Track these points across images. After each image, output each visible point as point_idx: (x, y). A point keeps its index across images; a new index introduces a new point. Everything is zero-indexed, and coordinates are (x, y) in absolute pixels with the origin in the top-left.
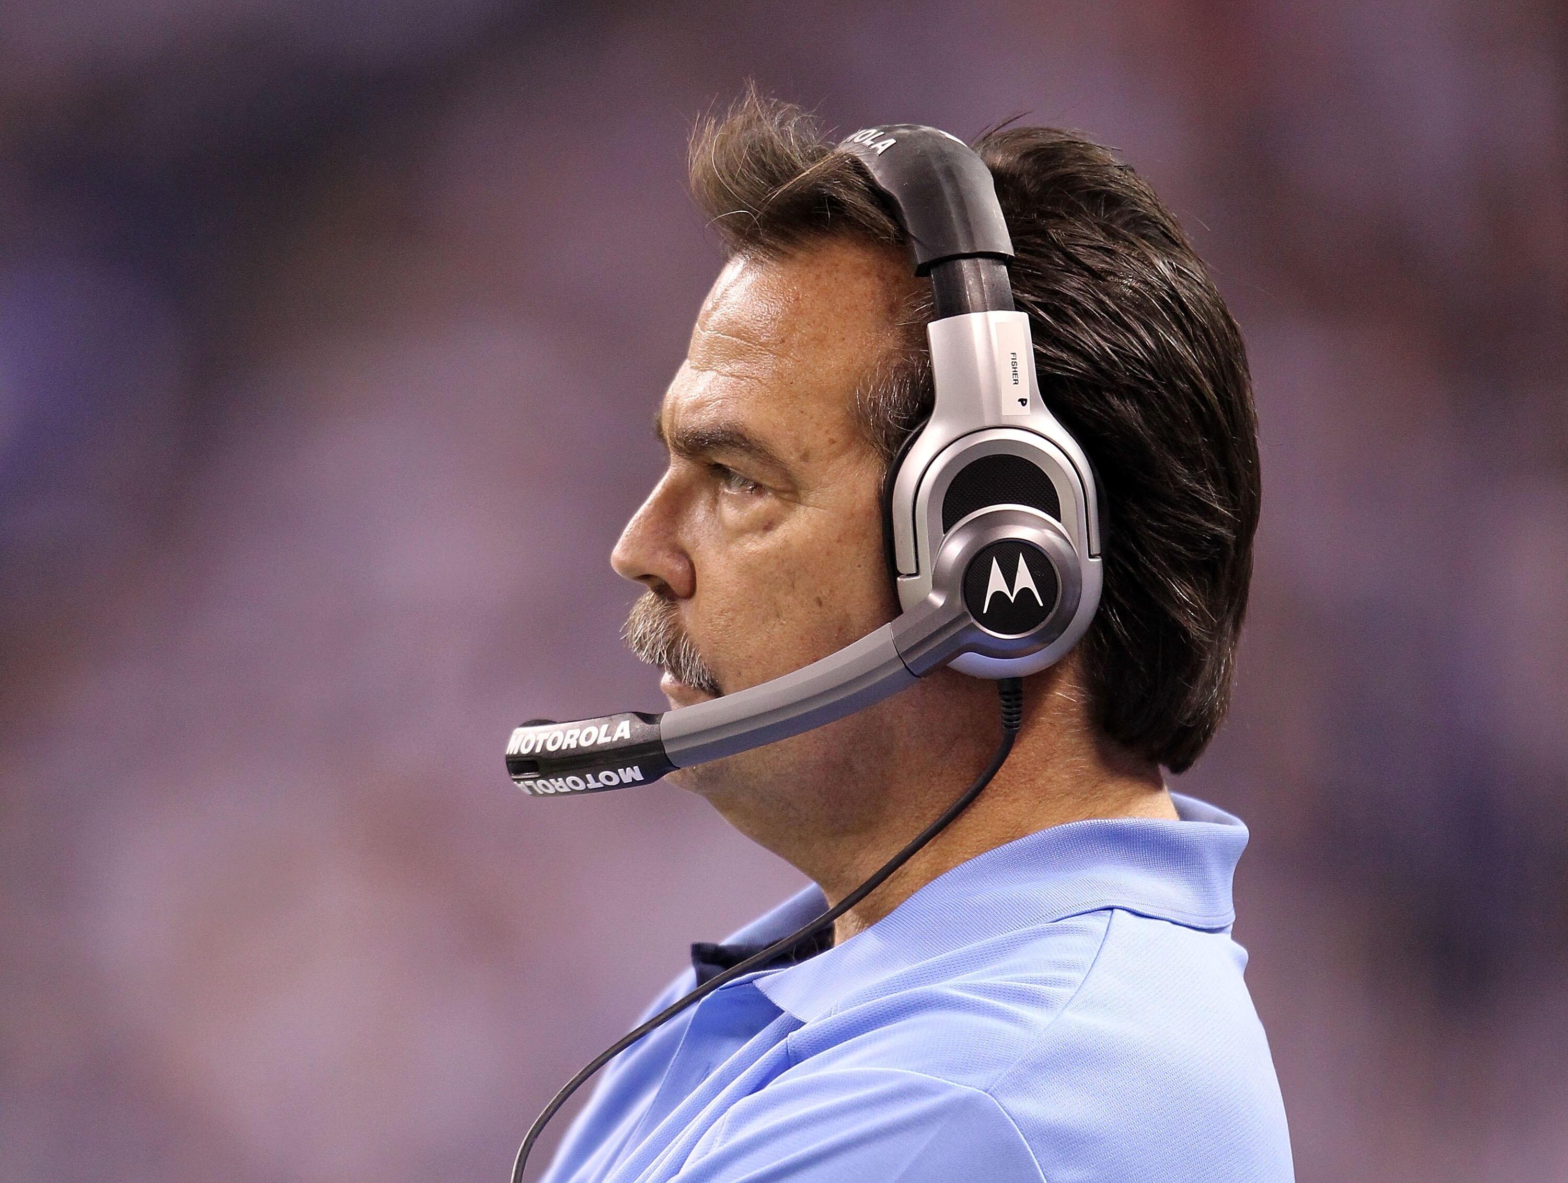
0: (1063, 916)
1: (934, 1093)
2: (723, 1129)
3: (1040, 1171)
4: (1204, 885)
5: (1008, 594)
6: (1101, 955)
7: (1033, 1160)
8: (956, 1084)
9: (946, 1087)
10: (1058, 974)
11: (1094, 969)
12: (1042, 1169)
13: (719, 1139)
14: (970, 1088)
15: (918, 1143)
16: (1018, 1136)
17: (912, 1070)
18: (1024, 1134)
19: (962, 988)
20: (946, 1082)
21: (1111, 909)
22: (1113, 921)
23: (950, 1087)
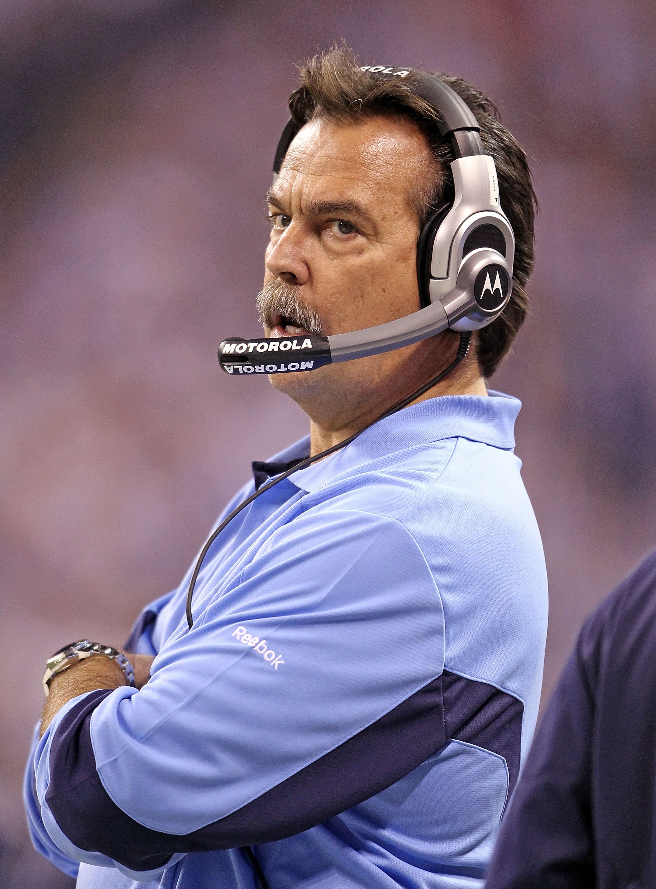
0: (435, 440)
1: (373, 521)
2: (272, 541)
3: (424, 558)
4: (502, 426)
5: (491, 290)
6: (452, 458)
7: (420, 553)
8: (383, 517)
9: (378, 518)
10: (431, 466)
11: (449, 464)
12: (425, 557)
13: (270, 546)
14: (390, 519)
15: (365, 545)
16: (414, 541)
17: (362, 511)
18: (416, 540)
19: (385, 473)
20: (379, 516)
21: (457, 437)
22: (458, 443)
23: (381, 518)
